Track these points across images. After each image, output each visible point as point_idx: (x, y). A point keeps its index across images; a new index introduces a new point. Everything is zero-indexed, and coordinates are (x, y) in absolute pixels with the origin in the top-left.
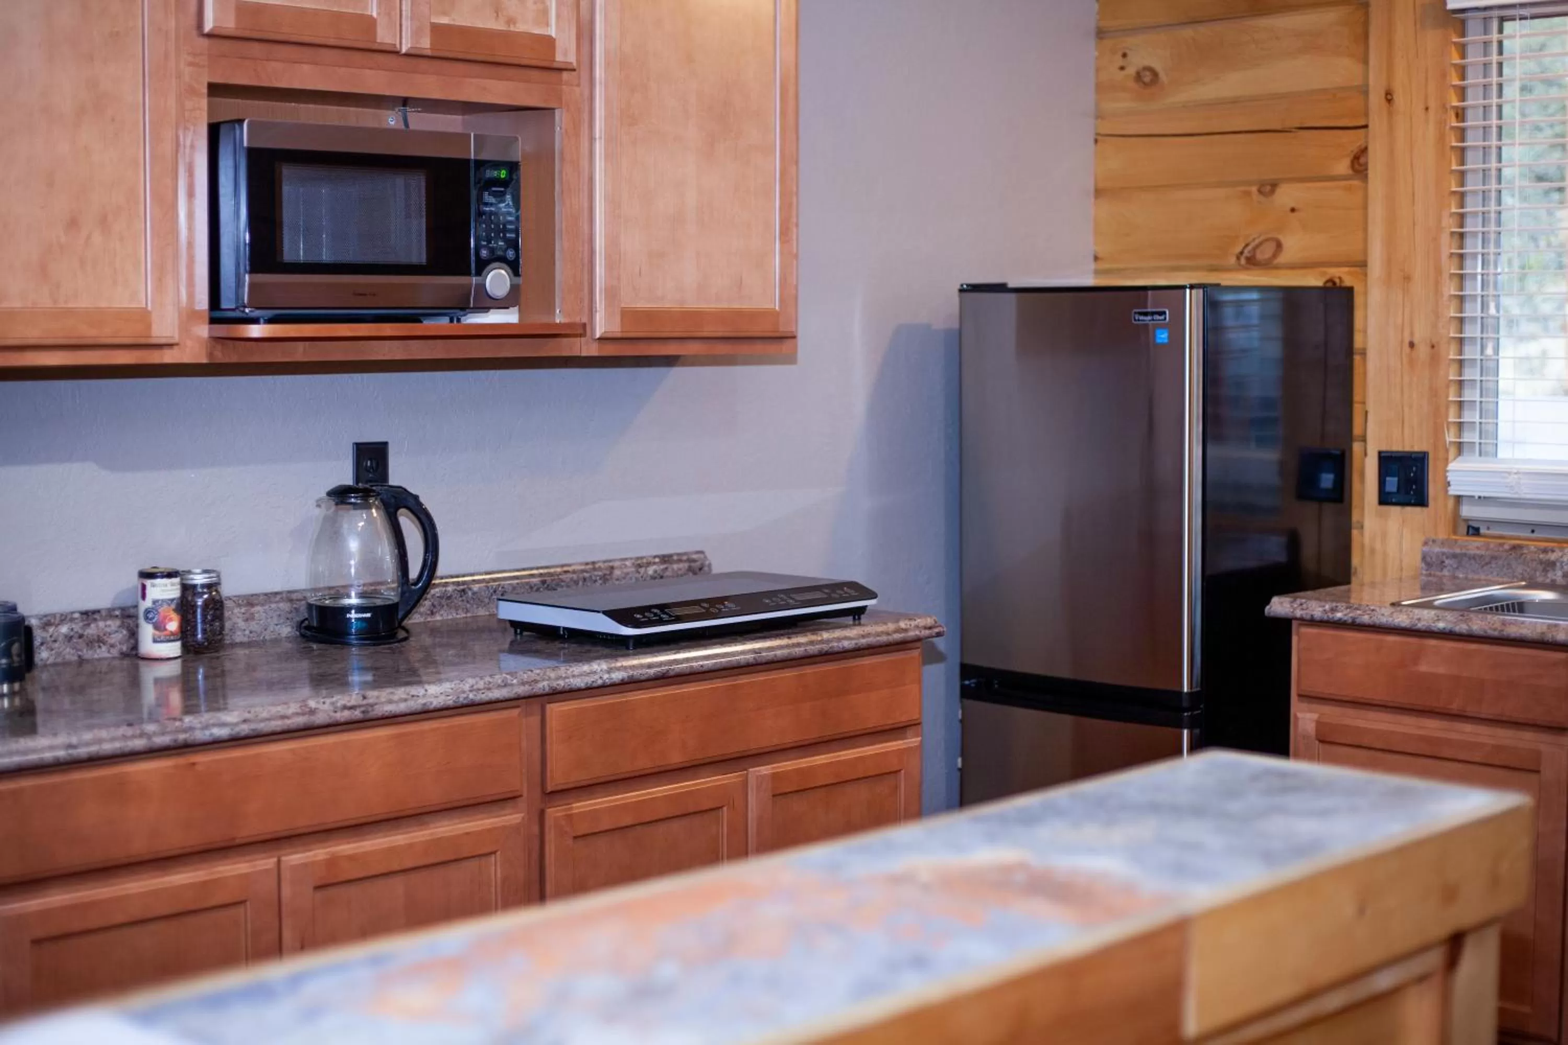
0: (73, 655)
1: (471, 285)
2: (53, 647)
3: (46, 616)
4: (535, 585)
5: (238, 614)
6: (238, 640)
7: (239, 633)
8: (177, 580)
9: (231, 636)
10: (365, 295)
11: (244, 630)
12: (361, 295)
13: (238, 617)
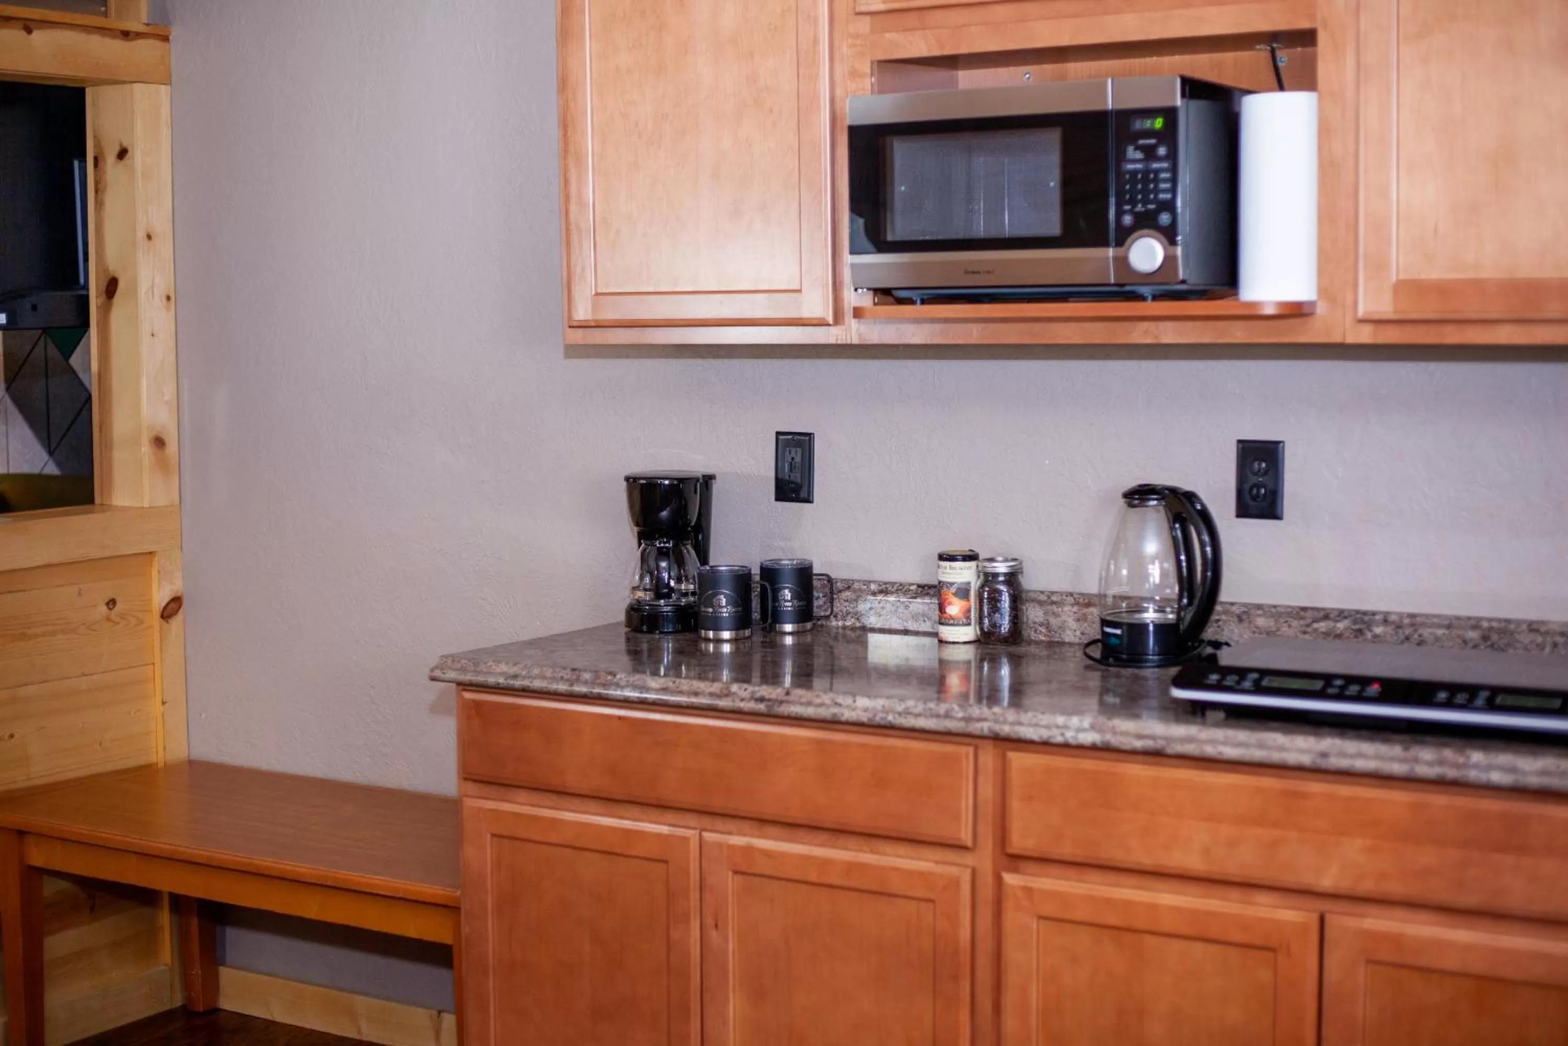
0: (900, 624)
1: (1108, 258)
2: (882, 613)
3: (886, 583)
4: (1471, 640)
5: (1069, 612)
6: (1067, 640)
7: (1069, 632)
8: (973, 564)
9: (1060, 634)
10: (979, 273)
11: (1075, 631)
12: (973, 273)
13: (1069, 616)
